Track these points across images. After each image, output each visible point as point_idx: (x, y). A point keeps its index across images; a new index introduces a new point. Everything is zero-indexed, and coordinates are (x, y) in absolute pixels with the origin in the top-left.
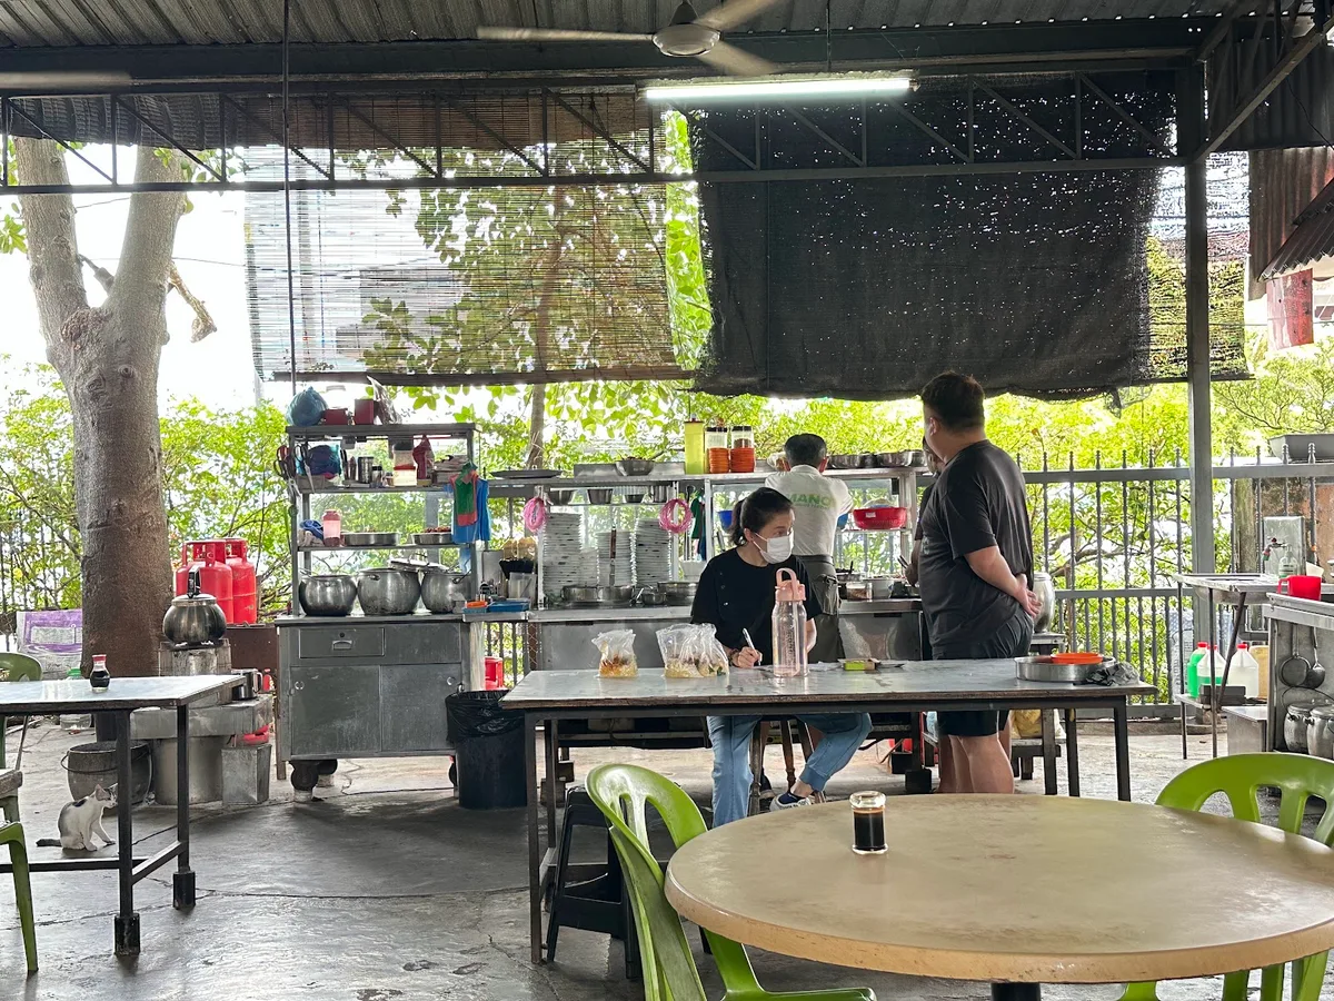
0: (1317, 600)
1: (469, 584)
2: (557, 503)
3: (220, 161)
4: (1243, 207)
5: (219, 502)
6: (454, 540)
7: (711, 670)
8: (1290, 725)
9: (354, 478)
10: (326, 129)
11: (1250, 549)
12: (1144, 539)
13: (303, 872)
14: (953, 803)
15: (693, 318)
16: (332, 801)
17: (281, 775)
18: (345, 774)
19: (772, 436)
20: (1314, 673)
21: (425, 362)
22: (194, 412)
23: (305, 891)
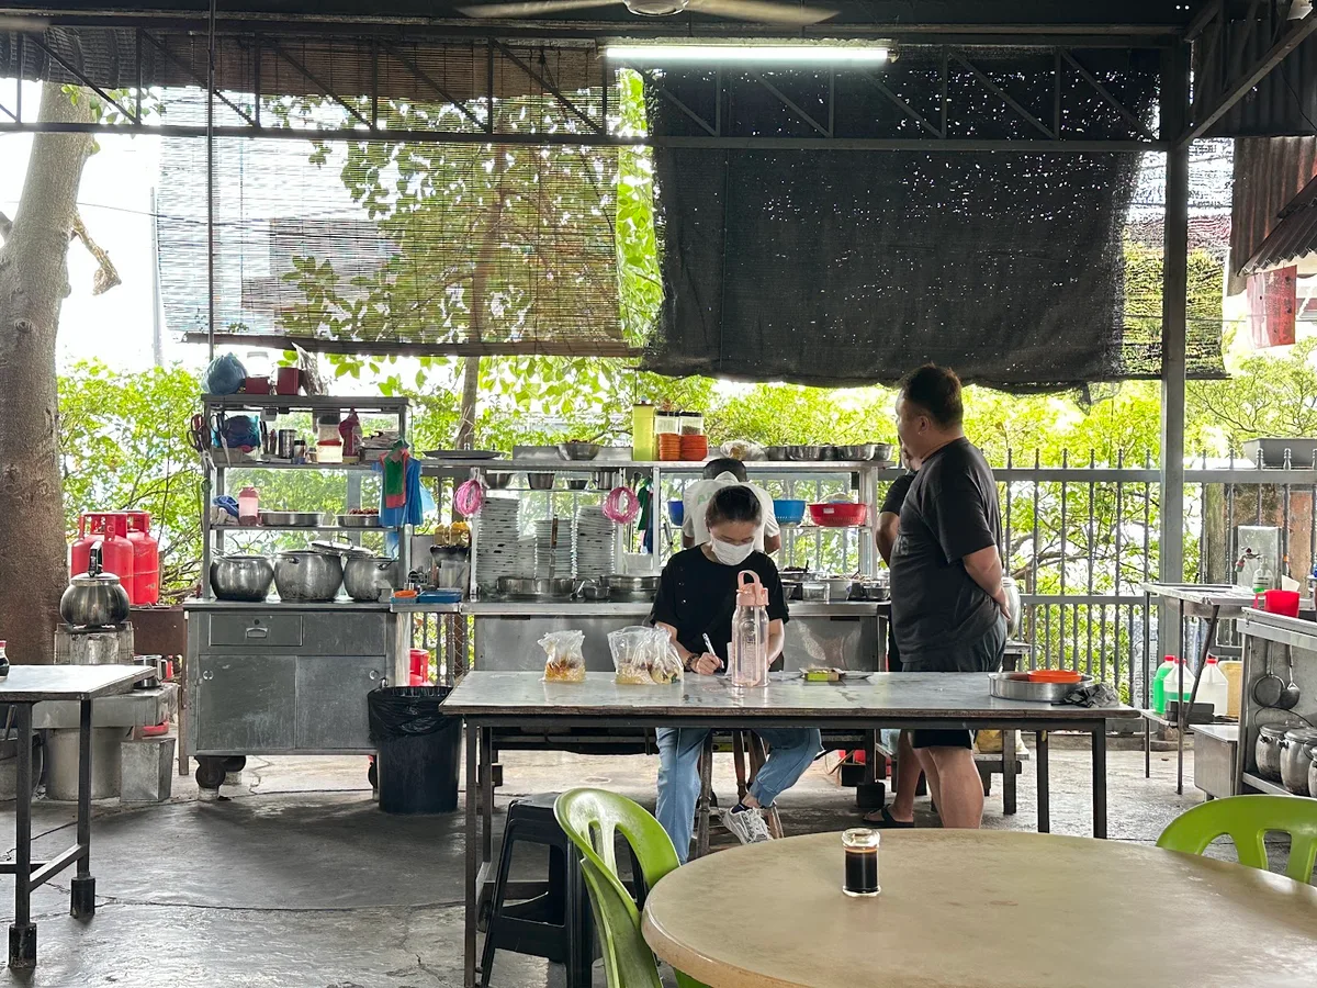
0: (1294, 616)
1: (397, 571)
2: (494, 487)
3: (135, 101)
4: (1226, 196)
5: (118, 469)
6: (382, 523)
7: (665, 677)
8: (1261, 746)
9: (274, 452)
10: (252, 71)
11: (1219, 559)
12: (1109, 543)
13: (212, 880)
14: (943, 839)
15: (640, 290)
16: (241, 801)
17: (184, 771)
18: (252, 771)
19: (721, 420)
20: (1288, 693)
21: (349, 328)
22: (95, 371)
23: (214, 901)
